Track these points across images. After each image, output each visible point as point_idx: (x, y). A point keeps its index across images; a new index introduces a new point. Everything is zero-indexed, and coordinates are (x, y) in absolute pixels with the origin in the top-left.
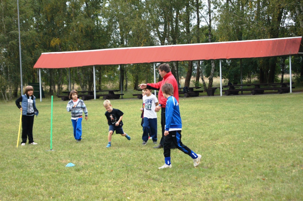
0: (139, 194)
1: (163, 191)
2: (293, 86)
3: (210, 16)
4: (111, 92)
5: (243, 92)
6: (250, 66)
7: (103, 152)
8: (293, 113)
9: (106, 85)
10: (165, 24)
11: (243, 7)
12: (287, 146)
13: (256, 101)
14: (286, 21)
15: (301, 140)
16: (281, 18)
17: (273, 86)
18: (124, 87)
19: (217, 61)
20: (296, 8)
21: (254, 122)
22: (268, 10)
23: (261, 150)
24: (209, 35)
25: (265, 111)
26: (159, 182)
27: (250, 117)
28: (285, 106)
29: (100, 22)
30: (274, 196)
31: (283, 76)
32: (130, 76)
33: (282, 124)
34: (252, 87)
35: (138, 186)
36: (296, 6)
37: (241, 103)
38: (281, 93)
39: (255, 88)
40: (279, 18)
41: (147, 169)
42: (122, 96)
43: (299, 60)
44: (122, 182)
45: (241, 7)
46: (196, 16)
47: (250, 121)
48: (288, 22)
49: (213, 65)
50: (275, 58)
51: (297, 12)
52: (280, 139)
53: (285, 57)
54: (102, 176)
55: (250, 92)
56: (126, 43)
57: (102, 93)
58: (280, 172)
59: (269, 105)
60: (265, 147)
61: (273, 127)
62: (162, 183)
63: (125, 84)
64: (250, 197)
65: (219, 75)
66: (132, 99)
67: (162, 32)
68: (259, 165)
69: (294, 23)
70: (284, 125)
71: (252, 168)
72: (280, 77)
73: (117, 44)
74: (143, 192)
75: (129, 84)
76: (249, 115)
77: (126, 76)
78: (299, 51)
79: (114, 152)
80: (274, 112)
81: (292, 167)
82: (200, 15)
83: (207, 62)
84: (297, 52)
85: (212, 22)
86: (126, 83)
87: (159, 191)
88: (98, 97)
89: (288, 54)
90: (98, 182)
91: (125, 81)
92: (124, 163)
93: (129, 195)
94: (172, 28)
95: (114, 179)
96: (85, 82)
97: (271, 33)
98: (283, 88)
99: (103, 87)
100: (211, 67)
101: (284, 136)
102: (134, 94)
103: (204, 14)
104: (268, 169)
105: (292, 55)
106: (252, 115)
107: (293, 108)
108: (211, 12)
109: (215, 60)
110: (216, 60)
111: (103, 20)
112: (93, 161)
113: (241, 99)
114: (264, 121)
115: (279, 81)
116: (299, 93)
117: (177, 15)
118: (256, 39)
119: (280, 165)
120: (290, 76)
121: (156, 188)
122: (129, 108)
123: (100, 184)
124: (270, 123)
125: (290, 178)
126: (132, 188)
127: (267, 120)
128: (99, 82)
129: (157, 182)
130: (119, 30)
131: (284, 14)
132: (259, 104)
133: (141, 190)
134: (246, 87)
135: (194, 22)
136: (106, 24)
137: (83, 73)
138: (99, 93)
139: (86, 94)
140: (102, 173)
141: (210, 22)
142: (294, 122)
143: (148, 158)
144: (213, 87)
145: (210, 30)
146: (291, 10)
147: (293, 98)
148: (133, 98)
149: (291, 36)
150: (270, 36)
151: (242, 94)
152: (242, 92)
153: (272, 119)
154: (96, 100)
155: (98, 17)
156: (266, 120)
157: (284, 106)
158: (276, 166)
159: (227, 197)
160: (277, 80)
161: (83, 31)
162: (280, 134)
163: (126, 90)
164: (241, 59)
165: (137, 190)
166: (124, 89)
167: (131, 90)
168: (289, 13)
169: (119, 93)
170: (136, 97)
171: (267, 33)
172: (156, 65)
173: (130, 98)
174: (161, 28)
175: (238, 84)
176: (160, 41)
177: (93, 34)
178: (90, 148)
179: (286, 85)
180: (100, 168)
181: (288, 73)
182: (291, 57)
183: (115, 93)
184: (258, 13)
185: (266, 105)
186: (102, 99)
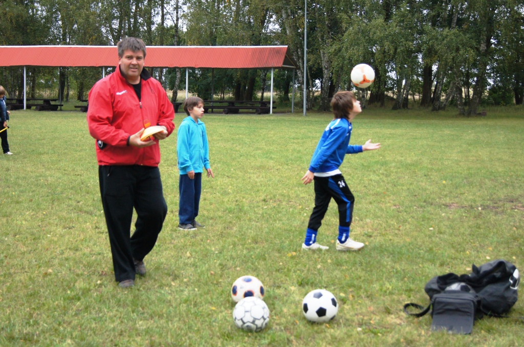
0: (64, 230)
1: (96, 227)
2: (275, 106)
3: (177, 13)
4: (47, 101)
5: (214, 110)
6: (224, 79)
7: (23, 175)
8: (271, 137)
9: (41, 92)
10: (121, 19)
11: (218, 5)
12: (259, 176)
13: (228, 121)
14: (271, 26)
15: (277, 170)
16: (264, 22)
17: (250, 104)
18: (65, 96)
19: (183, 70)
20: (283, 12)
21: (222, 146)
22: (249, 11)
23: (227, 180)
24: (175, 37)
25: (238, 134)
26: (92, 217)
27: (219, 140)
28: (263, 129)
29: (37, 10)
30: (237, 237)
31: (263, 94)
32: (73, 82)
33: (257, 150)
34: (226, 104)
35: (64, 221)
36: (282, 8)
37: (209, 123)
38: (260, 114)
39: (229, 106)
40: (263, 22)
41: (79, 200)
42: (61, 108)
43: (283, 75)
44: (44, 214)
45: (216, 4)
46: (160, 12)
47: (218, 145)
48: (273, 27)
49: (178, 75)
50: (255, 70)
51: (284, 16)
52: (252, 167)
53: (267, 70)
54: (18, 206)
55: (222, 110)
56: (70, 40)
57: (36, 102)
58: (249, 208)
59: (244, 127)
60: (232, 177)
61: (246, 153)
62: (96, 218)
63: (65, 93)
64: (207, 238)
65: (185, 88)
66: (74, 112)
67: (115, 29)
68: (223, 198)
69: (280, 29)
70: (260, 151)
71: (213, 201)
72: (259, 95)
73: (58, 40)
74: (70, 228)
75: (71, 93)
76: (218, 138)
77: (68, 83)
78: (284, 64)
79: (39, 177)
80: (249, 135)
81: (264, 203)
82: (165, 11)
83: (172, 70)
84: (280, 64)
85: (180, 21)
86: (68, 91)
87: (91, 227)
88: (29, 107)
89: (270, 66)
90: (11, 214)
91: (66, 88)
92: (50, 191)
93: (51, 232)
94: (129, 25)
95: (33, 210)
96: (13, 87)
97: (251, 40)
98: (263, 108)
99: (37, 94)
100: (176, 77)
101: (258, 164)
102: (77, 105)
103: (170, 10)
104: (234, 204)
105: (275, 68)
106: (221, 138)
107: (272, 132)
108: (178, 8)
109: (181, 68)
110: (183, 68)
111: (40, 9)
112: (9, 187)
113: (210, 119)
114: (235, 145)
115: (259, 99)
116: (281, 114)
117: (136, 9)
118: (233, 45)
119: (249, 199)
120: (271, 95)
121: (88, 224)
122: (68, 122)
123: (13, 217)
124: (242, 148)
125: (259, 216)
126: (56, 223)
127: (240, 144)
128: (33, 88)
129: (90, 216)
130: (60, 22)
131: (269, 18)
132: (231, 125)
133: (68, 226)
134: (218, 104)
135: (157, 19)
136: (44, 13)
137: (11, 76)
138: (31, 102)
139: (14, 102)
140: (18, 202)
141: (177, 20)
142: (271, 148)
143: (82, 186)
144: (178, 102)
145: (177, 31)
146: (277, 13)
147: (273, 120)
148: (76, 110)
149: (276, 45)
150: (251, 43)
151: (212, 112)
152: (212, 110)
153: (246, 143)
154: (26, 111)
155: (34, 5)
156: (238, 145)
157: (261, 128)
158: (244, 200)
159: (178, 237)
160: (256, 98)
161: (13, 21)
162: (252, 162)
163: (67, 100)
164: (213, 69)
165: (62, 226)
166: (65, 99)
167: (73, 100)
168: (274, 17)
169: (57, 103)
170: (79, 109)
171: (247, 39)
172: (106, 70)
173: (71, 111)
174: (116, 24)
175: (209, 100)
176: (113, 40)
177: (26, 25)
178: (8, 170)
179: (266, 105)
180: (16, 196)
181: (269, 90)
182: (274, 71)
183: (52, 103)
184: (237, 13)
185: (240, 127)
186: (34, 110)
